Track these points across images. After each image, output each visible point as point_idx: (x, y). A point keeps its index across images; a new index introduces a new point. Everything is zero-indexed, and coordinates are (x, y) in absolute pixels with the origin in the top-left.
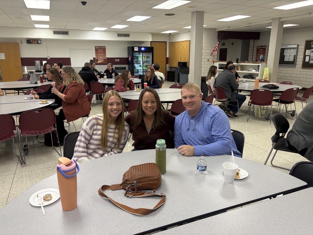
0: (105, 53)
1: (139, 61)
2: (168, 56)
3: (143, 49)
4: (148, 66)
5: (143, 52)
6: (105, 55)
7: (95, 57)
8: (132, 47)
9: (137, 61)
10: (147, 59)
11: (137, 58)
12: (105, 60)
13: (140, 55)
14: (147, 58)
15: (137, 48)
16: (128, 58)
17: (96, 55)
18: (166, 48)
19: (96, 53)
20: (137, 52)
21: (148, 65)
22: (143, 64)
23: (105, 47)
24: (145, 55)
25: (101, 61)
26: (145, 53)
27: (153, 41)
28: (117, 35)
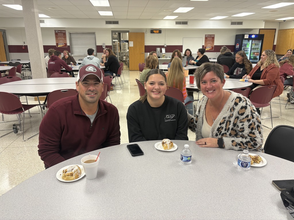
0: (213, 41)
1: (247, 48)
2: (275, 44)
3: (253, 36)
4: (255, 54)
5: (253, 39)
6: (213, 43)
7: (204, 44)
8: (243, 34)
9: (245, 48)
10: (255, 47)
11: (246, 45)
12: (212, 47)
13: (249, 42)
14: (255, 45)
15: (247, 36)
16: (234, 46)
17: (205, 43)
18: (275, 35)
19: (206, 41)
20: (246, 39)
21: (255, 52)
22: (251, 51)
23: (214, 35)
24: (254, 42)
25: (209, 49)
26: (254, 41)
27: (265, 28)
28: (230, 23)
